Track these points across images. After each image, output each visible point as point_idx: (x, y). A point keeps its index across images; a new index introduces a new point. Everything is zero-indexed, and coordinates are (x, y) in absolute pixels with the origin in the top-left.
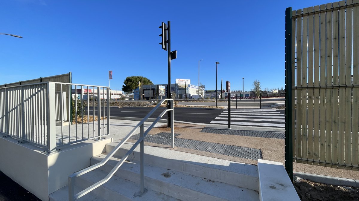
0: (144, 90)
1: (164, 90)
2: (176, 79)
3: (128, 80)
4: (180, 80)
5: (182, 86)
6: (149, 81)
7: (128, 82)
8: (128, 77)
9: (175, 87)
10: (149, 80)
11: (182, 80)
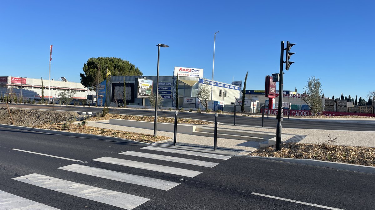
0: (114, 85)
1: (151, 86)
2: (175, 67)
3: (91, 64)
4: (183, 70)
5: (187, 81)
6: (132, 68)
7: (89, 69)
8: (90, 59)
9: (172, 82)
10: (134, 66)
11: (187, 70)
